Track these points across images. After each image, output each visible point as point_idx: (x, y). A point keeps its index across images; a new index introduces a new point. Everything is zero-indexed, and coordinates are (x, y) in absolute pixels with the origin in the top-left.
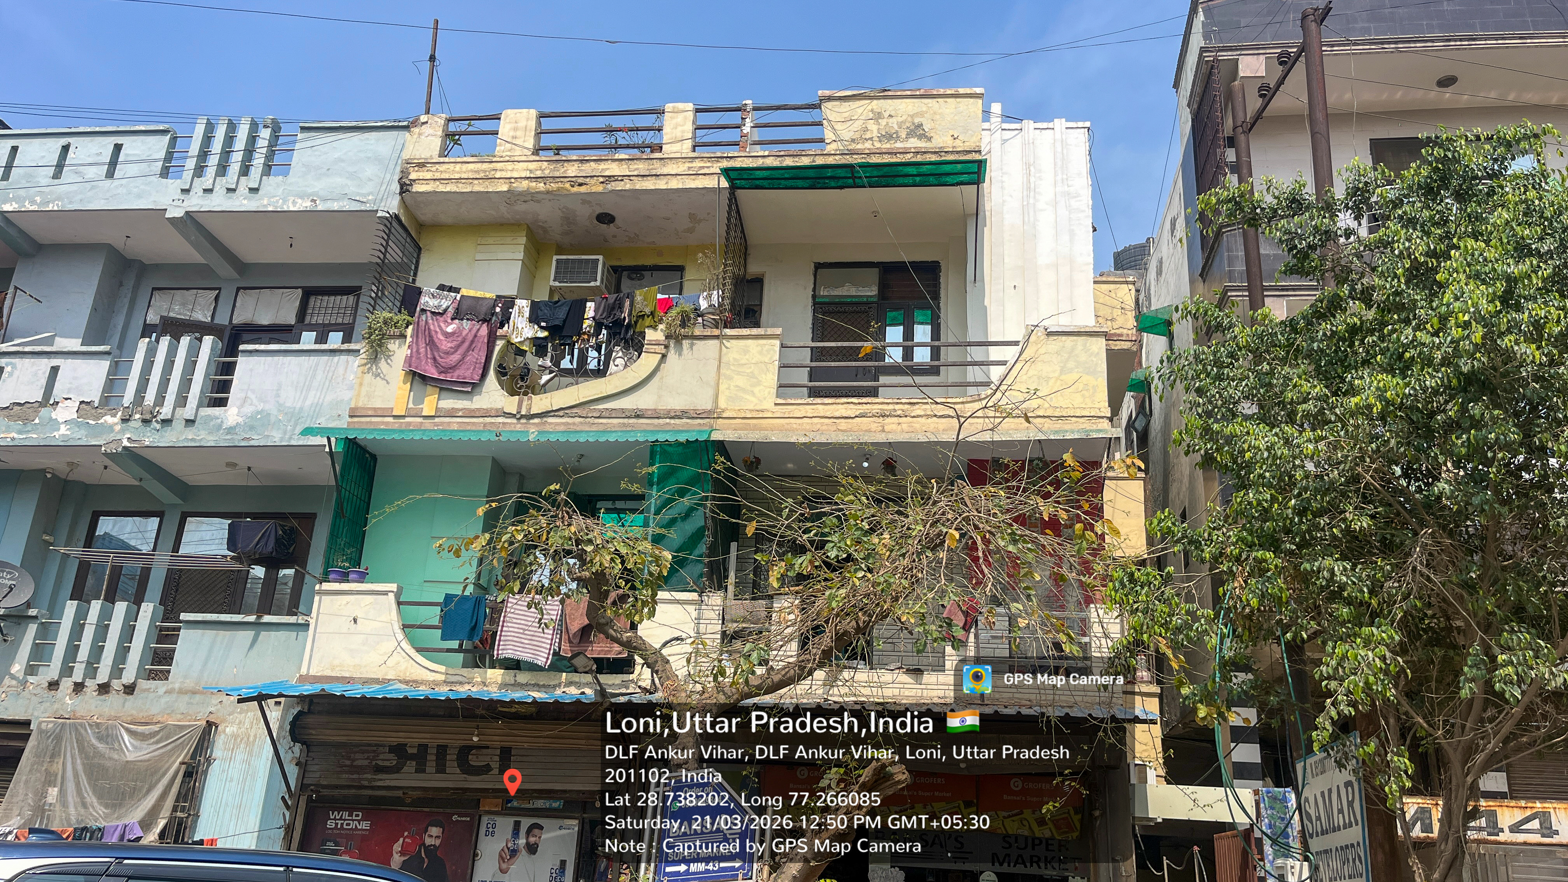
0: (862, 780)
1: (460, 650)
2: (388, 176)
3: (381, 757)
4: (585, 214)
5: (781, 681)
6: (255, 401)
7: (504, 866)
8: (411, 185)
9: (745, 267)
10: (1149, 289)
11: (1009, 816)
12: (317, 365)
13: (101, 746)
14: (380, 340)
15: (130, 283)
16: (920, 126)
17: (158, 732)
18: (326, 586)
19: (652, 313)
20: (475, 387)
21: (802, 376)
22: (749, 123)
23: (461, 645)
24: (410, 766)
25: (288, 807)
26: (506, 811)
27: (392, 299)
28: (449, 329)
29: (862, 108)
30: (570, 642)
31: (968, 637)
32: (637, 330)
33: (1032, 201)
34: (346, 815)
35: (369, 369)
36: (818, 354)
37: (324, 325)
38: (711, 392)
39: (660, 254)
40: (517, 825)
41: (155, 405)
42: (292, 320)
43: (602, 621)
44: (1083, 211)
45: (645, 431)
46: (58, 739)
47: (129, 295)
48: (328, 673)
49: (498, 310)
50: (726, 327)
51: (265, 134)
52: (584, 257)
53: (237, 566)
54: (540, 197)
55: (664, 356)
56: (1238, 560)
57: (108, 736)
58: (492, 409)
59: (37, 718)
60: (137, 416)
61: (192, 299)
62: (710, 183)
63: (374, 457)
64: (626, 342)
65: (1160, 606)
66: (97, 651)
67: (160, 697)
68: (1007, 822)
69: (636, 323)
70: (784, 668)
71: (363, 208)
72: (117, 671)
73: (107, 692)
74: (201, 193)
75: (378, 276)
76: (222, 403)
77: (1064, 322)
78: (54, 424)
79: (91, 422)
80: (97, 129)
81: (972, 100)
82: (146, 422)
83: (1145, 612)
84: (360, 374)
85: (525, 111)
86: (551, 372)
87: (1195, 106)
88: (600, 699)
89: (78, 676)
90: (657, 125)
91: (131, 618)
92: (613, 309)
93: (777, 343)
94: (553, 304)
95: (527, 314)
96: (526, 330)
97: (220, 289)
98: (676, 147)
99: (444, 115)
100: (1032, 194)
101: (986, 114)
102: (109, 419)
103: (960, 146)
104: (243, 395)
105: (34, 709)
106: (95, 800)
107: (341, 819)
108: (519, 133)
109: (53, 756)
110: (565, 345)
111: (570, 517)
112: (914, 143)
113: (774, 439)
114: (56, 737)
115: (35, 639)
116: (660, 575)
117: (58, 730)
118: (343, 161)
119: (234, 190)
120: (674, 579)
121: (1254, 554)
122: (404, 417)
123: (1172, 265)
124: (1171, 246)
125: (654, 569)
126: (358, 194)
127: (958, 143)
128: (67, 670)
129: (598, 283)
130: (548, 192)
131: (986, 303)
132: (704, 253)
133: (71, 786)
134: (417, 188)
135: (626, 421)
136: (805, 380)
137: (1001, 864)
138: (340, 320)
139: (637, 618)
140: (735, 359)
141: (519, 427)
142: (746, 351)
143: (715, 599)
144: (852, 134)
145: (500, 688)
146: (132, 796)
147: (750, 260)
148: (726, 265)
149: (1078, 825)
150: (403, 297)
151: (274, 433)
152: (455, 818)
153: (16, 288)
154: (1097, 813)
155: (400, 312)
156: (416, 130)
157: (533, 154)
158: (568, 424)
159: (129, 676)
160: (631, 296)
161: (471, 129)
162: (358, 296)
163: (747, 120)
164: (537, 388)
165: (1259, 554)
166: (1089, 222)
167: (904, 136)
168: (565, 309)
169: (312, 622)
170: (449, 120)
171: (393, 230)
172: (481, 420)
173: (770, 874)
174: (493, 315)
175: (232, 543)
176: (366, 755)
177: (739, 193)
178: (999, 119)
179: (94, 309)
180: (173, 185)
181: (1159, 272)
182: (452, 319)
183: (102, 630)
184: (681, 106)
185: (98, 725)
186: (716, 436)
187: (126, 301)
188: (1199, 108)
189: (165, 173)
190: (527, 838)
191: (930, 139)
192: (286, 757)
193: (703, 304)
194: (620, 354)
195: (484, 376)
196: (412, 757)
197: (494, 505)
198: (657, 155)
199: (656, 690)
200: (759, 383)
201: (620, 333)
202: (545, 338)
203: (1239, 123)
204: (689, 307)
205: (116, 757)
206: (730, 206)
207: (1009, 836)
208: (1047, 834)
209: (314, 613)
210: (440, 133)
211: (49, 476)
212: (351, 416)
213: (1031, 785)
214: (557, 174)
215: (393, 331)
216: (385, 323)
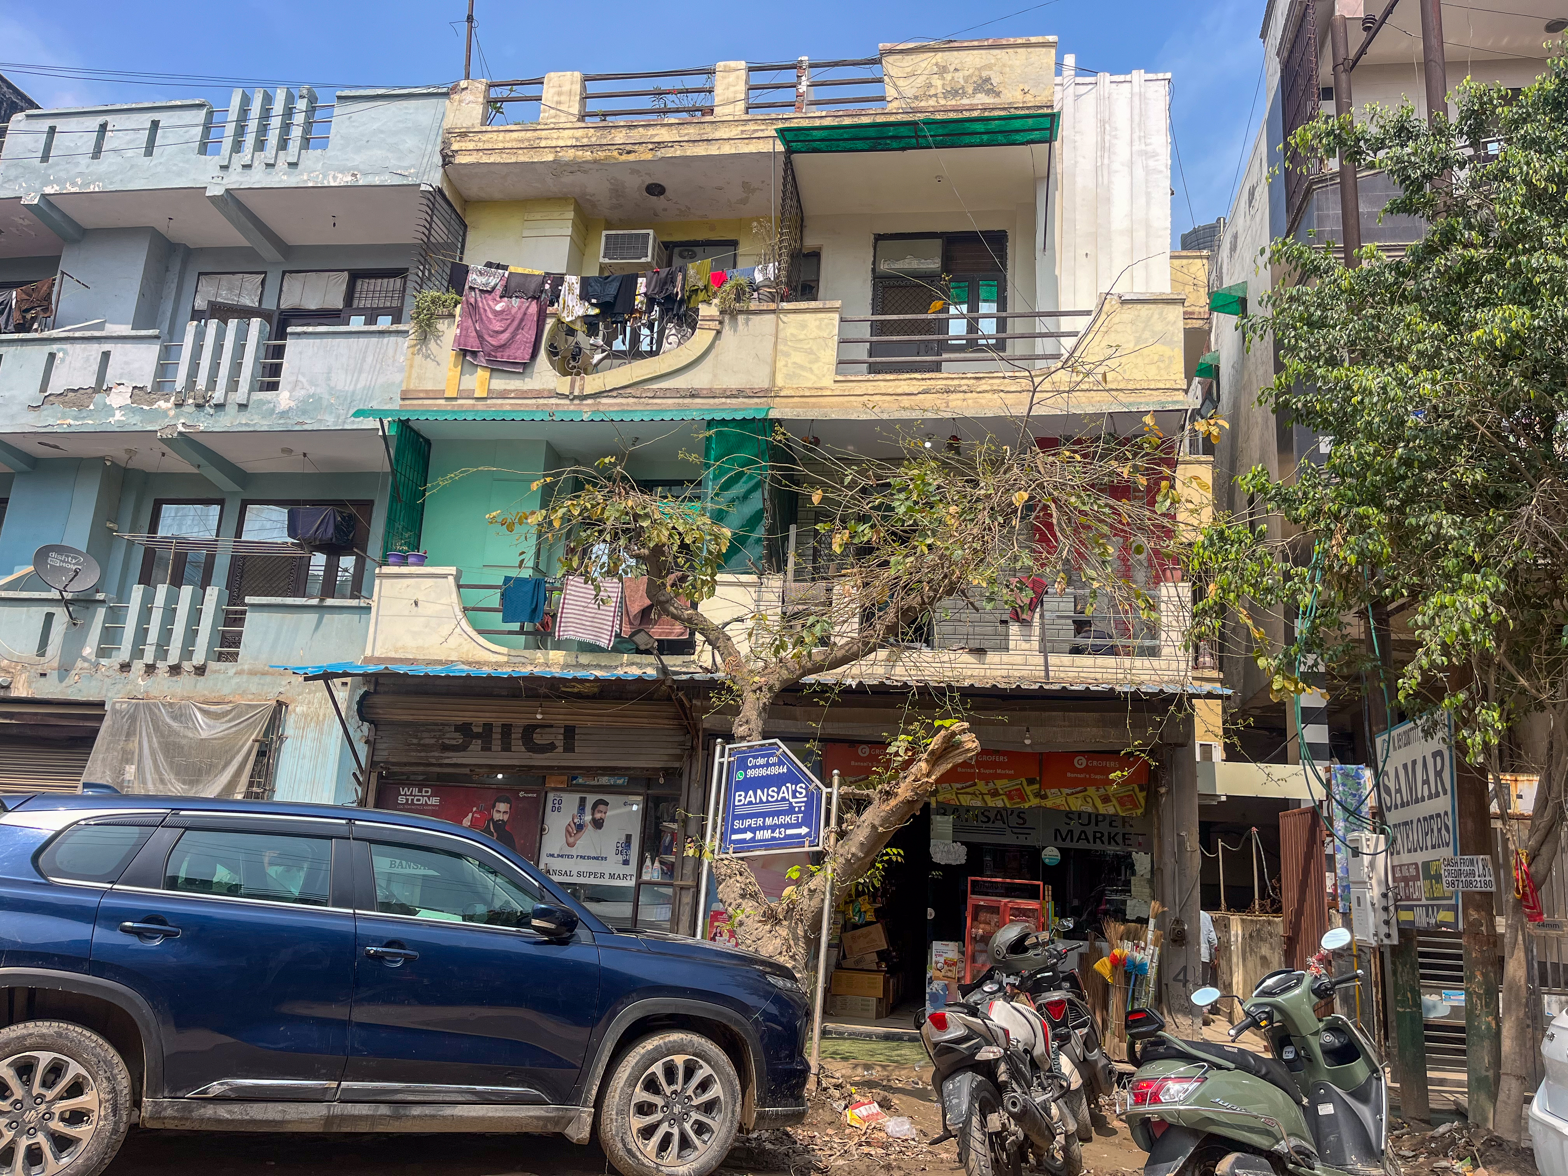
0: (931, 747)
1: (521, 632)
2: (430, 147)
3: (448, 736)
4: (634, 184)
5: (844, 656)
6: (306, 385)
7: (571, 840)
8: (453, 156)
9: (801, 240)
10: (1221, 268)
11: (1073, 794)
12: (367, 347)
13: (175, 725)
14: (428, 319)
15: (176, 267)
16: (988, 80)
17: (231, 711)
18: (386, 570)
19: (706, 288)
20: (525, 367)
21: (861, 352)
22: (805, 81)
23: (522, 627)
24: (476, 745)
25: (359, 783)
26: (571, 788)
27: (439, 278)
28: (498, 308)
29: (926, 62)
30: (631, 623)
31: (1032, 618)
32: (691, 306)
33: (1106, 161)
34: (415, 791)
35: (419, 350)
36: (879, 328)
37: (372, 309)
38: (767, 370)
39: (712, 228)
40: (583, 801)
41: (207, 390)
42: (340, 306)
43: (662, 598)
44: (1161, 172)
45: (700, 409)
46: (133, 719)
47: (176, 281)
48: (393, 655)
49: (547, 287)
50: (782, 301)
51: (302, 105)
52: (633, 232)
53: (299, 553)
54: (587, 166)
55: (719, 332)
56: (1337, 517)
57: (181, 715)
58: (544, 390)
59: (111, 699)
60: (191, 401)
61: (238, 283)
62: (765, 147)
63: (428, 442)
64: (680, 318)
65: (1251, 566)
66: (166, 634)
67: (230, 678)
68: (1071, 799)
69: (689, 298)
70: (847, 644)
71: (405, 182)
72: (187, 653)
73: (179, 673)
74: (240, 169)
75: (424, 254)
76: (273, 387)
77: (1140, 289)
78: (109, 410)
79: (145, 407)
80: (134, 106)
81: (1044, 50)
82: (199, 406)
83: (1235, 570)
84: (410, 356)
85: (569, 73)
86: (603, 351)
87: (1286, 54)
88: (662, 677)
89: (149, 658)
90: (707, 86)
91: (197, 602)
92: (665, 283)
93: (836, 316)
94: (603, 280)
95: (577, 292)
96: (577, 308)
97: (265, 273)
98: (728, 109)
99: (484, 80)
100: (1106, 155)
101: (1059, 65)
102: (162, 404)
103: (1030, 101)
104: (294, 378)
105: (108, 690)
106: (172, 776)
107: (411, 795)
108: (563, 98)
109: (128, 735)
110: (617, 323)
111: (627, 493)
112: (982, 99)
113: (834, 417)
114: (130, 717)
115: (104, 623)
116: (719, 554)
117: (132, 711)
118: (382, 132)
119: (273, 165)
120: (733, 561)
121: (1355, 510)
122: (456, 399)
123: (1249, 239)
124: (1248, 217)
125: (713, 547)
126: (400, 167)
127: (1029, 97)
128: (138, 652)
129: (649, 259)
130: (595, 161)
131: (1057, 272)
132: (759, 222)
133: (148, 763)
134: (460, 159)
135: (680, 401)
136: (865, 357)
137: (1064, 840)
138: (388, 304)
139: (696, 595)
140: (792, 334)
141: (572, 408)
142: (803, 326)
143: (775, 582)
144: (914, 90)
145: (562, 669)
146: (208, 772)
147: (806, 232)
148: (782, 234)
149: (1143, 802)
150: (451, 276)
151: (327, 417)
152: (521, 794)
153: (63, 273)
154: (1163, 790)
155: (448, 290)
156: (456, 97)
157: (579, 120)
158: (622, 404)
159: (199, 658)
160: (683, 270)
161: (513, 95)
162: (406, 277)
163: (803, 78)
164: (590, 369)
165: (1361, 510)
166: (1167, 183)
167: (970, 92)
168: (616, 285)
169: (374, 605)
170: (491, 86)
171: (437, 205)
172: (533, 401)
173: (837, 840)
174: (542, 292)
175: (292, 531)
176: (433, 734)
177: (795, 156)
178: (1073, 72)
179: (142, 295)
180: (212, 162)
181: (1233, 248)
182: (501, 297)
183: (170, 614)
184: (733, 64)
185: (171, 705)
186: (774, 414)
187: (174, 286)
188: (1289, 56)
189: (203, 149)
190: (593, 814)
191: (998, 94)
192: (355, 735)
193: (759, 277)
194: (674, 331)
195: (534, 355)
196: (478, 736)
197: (548, 480)
198: (708, 118)
199: (717, 670)
200: (817, 360)
201: (672, 310)
202: (596, 316)
203: (1341, 61)
204: (744, 280)
205: (190, 735)
206: (785, 171)
207: (1072, 812)
208: (1111, 811)
209: (375, 597)
210: (481, 100)
211: (108, 463)
212: (403, 399)
213: (1095, 763)
214: (604, 142)
215: (441, 310)
216: (433, 302)
